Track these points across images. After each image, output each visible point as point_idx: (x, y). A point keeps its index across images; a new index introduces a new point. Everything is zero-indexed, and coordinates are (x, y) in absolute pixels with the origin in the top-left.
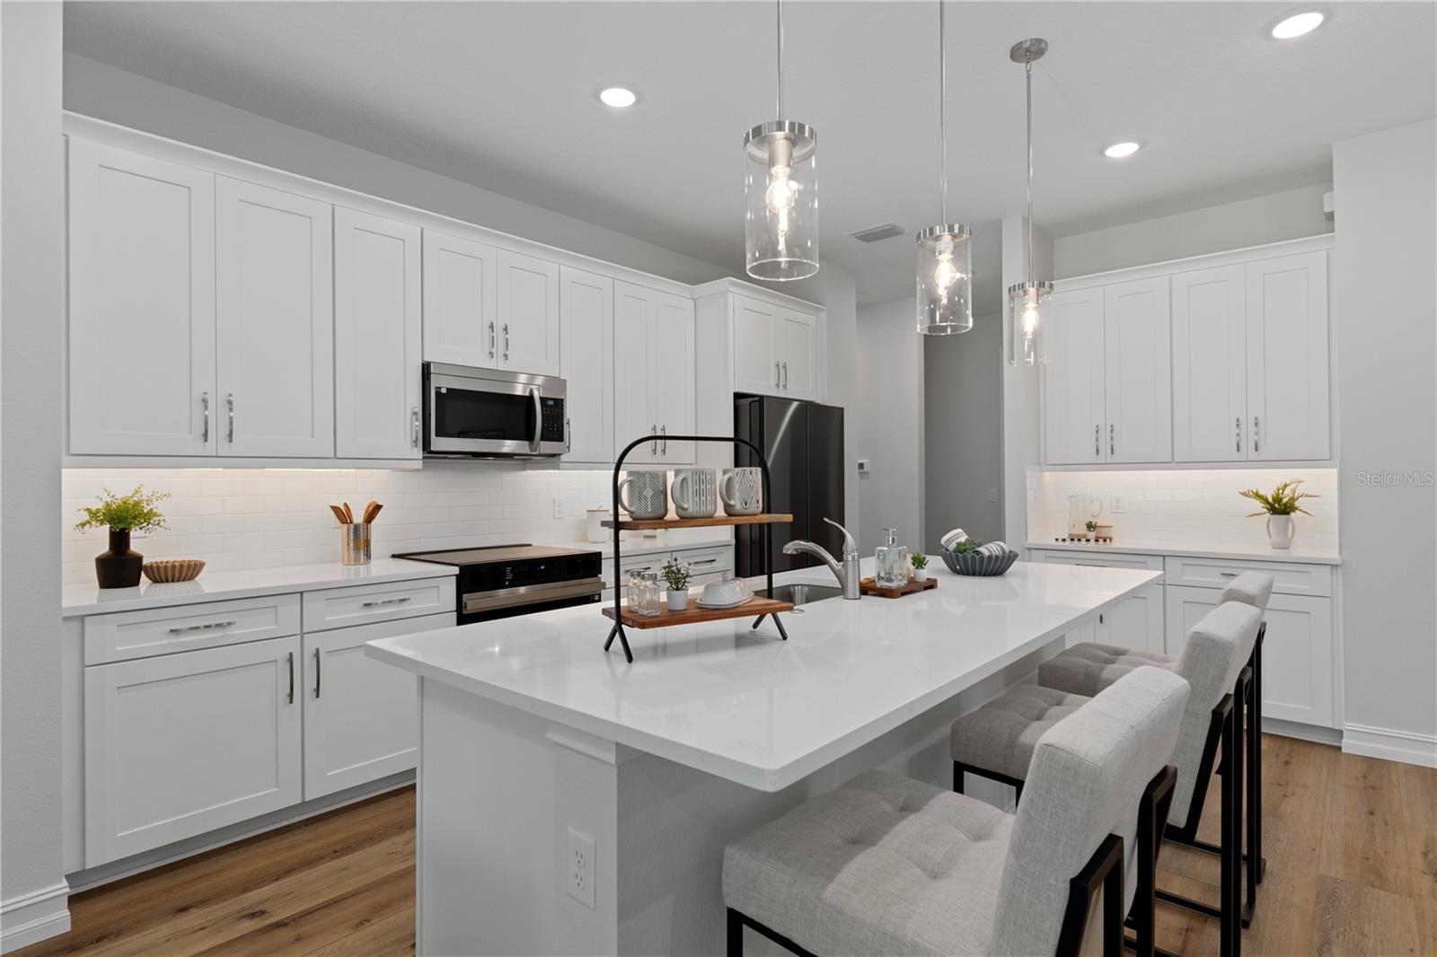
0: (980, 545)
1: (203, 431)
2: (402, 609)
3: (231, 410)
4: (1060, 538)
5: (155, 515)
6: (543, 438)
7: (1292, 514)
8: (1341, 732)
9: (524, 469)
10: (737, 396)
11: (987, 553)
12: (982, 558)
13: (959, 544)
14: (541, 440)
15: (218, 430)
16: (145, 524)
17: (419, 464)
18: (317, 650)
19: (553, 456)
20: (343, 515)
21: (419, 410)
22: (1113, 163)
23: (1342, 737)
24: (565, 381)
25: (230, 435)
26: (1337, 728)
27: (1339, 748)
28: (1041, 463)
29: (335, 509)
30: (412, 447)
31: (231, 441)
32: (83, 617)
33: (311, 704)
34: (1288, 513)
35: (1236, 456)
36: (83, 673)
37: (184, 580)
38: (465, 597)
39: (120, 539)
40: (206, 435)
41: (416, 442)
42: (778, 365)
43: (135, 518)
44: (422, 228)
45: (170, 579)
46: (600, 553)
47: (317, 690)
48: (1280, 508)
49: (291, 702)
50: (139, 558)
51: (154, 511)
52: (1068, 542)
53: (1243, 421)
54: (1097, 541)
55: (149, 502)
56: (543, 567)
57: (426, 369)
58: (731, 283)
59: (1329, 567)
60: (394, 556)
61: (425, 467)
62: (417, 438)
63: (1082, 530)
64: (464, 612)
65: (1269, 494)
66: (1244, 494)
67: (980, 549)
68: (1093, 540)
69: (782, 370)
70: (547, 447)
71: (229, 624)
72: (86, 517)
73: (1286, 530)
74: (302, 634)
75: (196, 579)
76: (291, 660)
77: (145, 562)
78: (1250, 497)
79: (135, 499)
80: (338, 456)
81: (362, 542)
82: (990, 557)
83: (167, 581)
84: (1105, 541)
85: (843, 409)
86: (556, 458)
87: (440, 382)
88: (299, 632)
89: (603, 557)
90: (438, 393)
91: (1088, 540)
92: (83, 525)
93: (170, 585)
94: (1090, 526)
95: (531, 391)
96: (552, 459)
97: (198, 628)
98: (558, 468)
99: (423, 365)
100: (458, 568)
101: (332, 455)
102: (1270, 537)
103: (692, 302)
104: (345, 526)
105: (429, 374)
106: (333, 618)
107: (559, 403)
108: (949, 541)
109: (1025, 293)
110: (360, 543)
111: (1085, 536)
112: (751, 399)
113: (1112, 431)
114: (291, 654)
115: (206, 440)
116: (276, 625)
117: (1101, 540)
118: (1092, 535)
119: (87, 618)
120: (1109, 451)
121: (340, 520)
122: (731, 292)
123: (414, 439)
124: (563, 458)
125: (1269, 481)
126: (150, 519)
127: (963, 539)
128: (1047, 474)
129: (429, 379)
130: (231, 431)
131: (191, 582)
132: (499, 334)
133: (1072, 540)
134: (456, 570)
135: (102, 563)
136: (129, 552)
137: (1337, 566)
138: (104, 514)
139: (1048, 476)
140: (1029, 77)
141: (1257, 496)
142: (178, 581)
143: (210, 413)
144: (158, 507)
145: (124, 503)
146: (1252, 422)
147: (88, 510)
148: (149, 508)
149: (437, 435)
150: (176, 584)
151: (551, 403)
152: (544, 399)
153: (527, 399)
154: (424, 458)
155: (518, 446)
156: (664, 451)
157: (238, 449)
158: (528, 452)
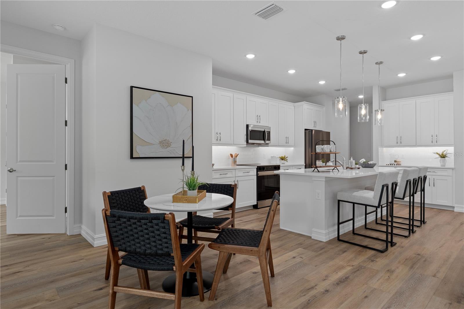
0: (368, 162)
2: (248, 174)
3: (220, 135)
4: (387, 164)
6: (267, 140)
7: (446, 158)
8: (454, 207)
9: (259, 147)
10: (306, 130)
11: (370, 163)
12: (369, 164)
13: (364, 162)
17: (245, 146)
18: (238, 180)
20: (232, 155)
21: (246, 135)
22: (400, 78)
23: (454, 208)
24: (270, 127)
25: (220, 140)
26: (453, 206)
27: (454, 211)
28: (383, 146)
29: (230, 154)
34: (445, 158)
35: (432, 144)
38: (258, 172)
40: (217, 140)
41: (245, 141)
42: (314, 122)
46: (280, 165)
48: (443, 156)
52: (389, 165)
53: (433, 136)
54: (397, 165)
56: (270, 167)
57: (247, 126)
58: (305, 103)
59: (452, 169)
60: (237, 165)
61: (247, 146)
63: (393, 162)
64: (258, 175)
65: (441, 154)
66: (434, 153)
67: (369, 162)
68: (396, 165)
69: (315, 123)
70: (267, 142)
71: (227, 174)
73: (444, 161)
74: (235, 177)
76: (234, 181)
78: (436, 154)
80: (234, 144)
82: (371, 164)
84: (399, 165)
85: (330, 132)
87: (250, 129)
89: (281, 166)
90: (250, 131)
91: (395, 165)
94: (395, 161)
96: (267, 145)
97: (223, 174)
98: (268, 147)
100: (256, 167)
102: (441, 163)
103: (294, 107)
106: (239, 174)
107: (269, 132)
108: (362, 161)
109: (378, 111)
110: (235, 162)
111: (394, 164)
112: (309, 130)
113: (401, 138)
116: (232, 175)
117: (398, 165)
118: (396, 164)
120: (400, 143)
121: (231, 157)
122: (304, 105)
124: (269, 144)
125: (440, 150)
127: (365, 161)
128: (384, 149)
129: (248, 128)
133: (391, 165)
137: (454, 169)
139: (385, 149)
140: (379, 68)
141: (437, 153)
143: (218, 136)
146: (435, 136)
149: (250, 139)
151: (268, 132)
152: (267, 131)
153: (264, 131)
154: (247, 144)
155: (262, 142)
156: (288, 143)
157: (221, 142)
158: (264, 143)
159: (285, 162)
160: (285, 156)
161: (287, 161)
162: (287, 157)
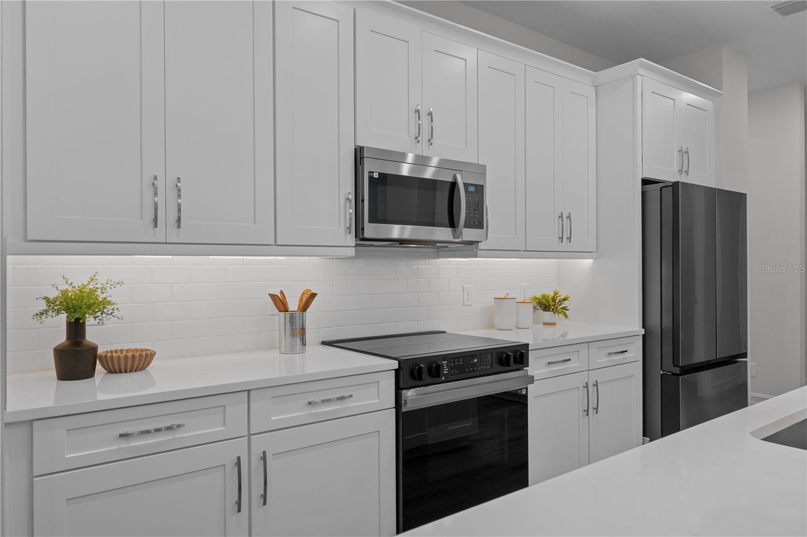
1: (153, 217)
2: (344, 406)
3: (179, 196)
5: (109, 303)
6: (467, 226)
10: (646, 182)
14: (465, 227)
15: (167, 216)
16: (99, 314)
17: (351, 252)
18: (264, 453)
19: (471, 243)
20: (280, 303)
21: (352, 197)
24: (484, 167)
25: (179, 220)
29: (273, 297)
30: (346, 234)
31: (179, 227)
32: (31, 422)
33: (259, 512)
36: (31, 484)
37: (135, 371)
38: (405, 394)
39: (76, 329)
40: (155, 220)
41: (349, 228)
42: (680, 151)
43: (89, 307)
44: (354, 9)
45: (123, 369)
46: (528, 344)
47: (264, 496)
49: (239, 510)
50: (94, 349)
51: (108, 299)
55: (103, 290)
56: (475, 361)
57: (359, 154)
58: (642, 66)
60: (324, 343)
61: (358, 255)
62: (350, 225)
64: (405, 409)
69: (684, 156)
70: (469, 234)
71: (179, 426)
72: (43, 306)
74: (250, 435)
75: (147, 368)
76: (238, 463)
77: (100, 351)
79: (91, 286)
80: (278, 243)
81: (298, 330)
83: (121, 372)
86: (474, 245)
87: (372, 167)
88: (246, 433)
89: (532, 346)
90: (371, 179)
92: (42, 314)
93: (123, 375)
95: (455, 177)
96: (469, 247)
97: (148, 432)
98: (477, 256)
99: (356, 150)
100: (397, 362)
101: (273, 243)
103: (593, 89)
104: (282, 314)
105: (362, 158)
106: (278, 418)
110: (298, 332)
112: (661, 185)
114: (239, 458)
115: (156, 226)
116: (224, 426)
119: (35, 423)
121: (278, 308)
122: (639, 75)
123: (348, 226)
124: (481, 246)
126: (104, 308)
129: (362, 163)
130: (179, 218)
131: (142, 372)
132: (425, 119)
134: (395, 364)
135: (60, 353)
136: (85, 342)
138: (61, 302)
142: (130, 371)
143: (160, 199)
144: (112, 295)
145: (80, 291)
147: (45, 298)
148: (104, 296)
149: (370, 222)
150: (128, 375)
151: (472, 189)
152: (466, 185)
153: (454, 185)
154: (357, 245)
155: (442, 234)
156: (569, 239)
157: (184, 235)
158: (451, 239)
159: (558, 318)
160: (556, 293)
161: (566, 316)
162: (565, 299)
